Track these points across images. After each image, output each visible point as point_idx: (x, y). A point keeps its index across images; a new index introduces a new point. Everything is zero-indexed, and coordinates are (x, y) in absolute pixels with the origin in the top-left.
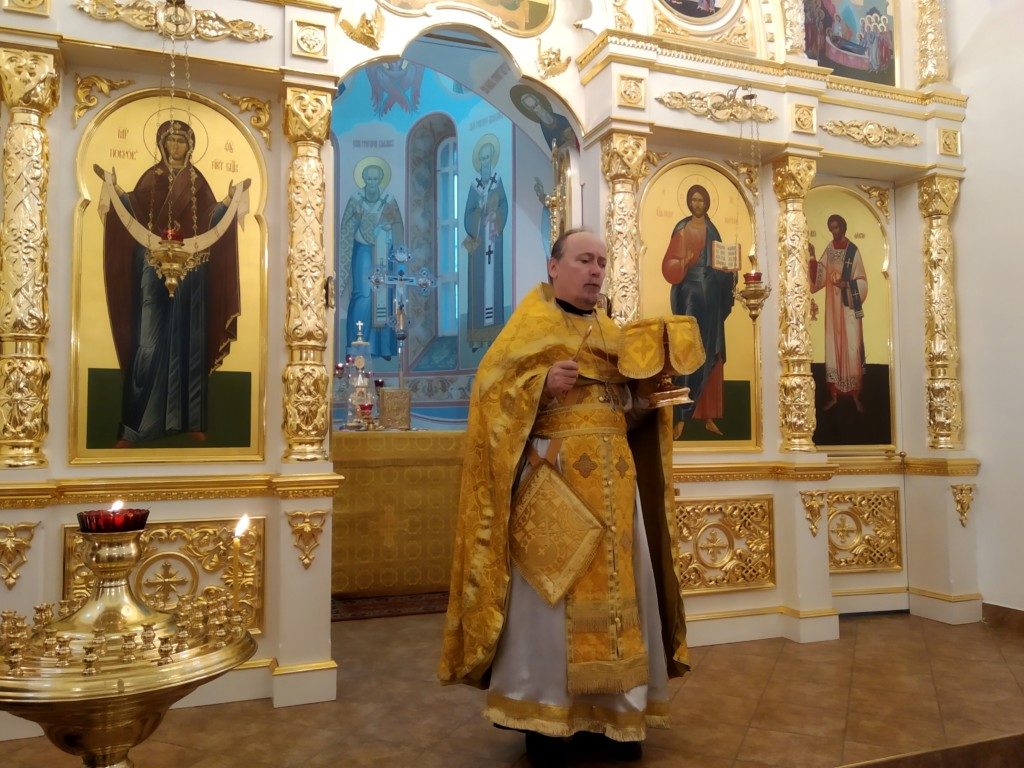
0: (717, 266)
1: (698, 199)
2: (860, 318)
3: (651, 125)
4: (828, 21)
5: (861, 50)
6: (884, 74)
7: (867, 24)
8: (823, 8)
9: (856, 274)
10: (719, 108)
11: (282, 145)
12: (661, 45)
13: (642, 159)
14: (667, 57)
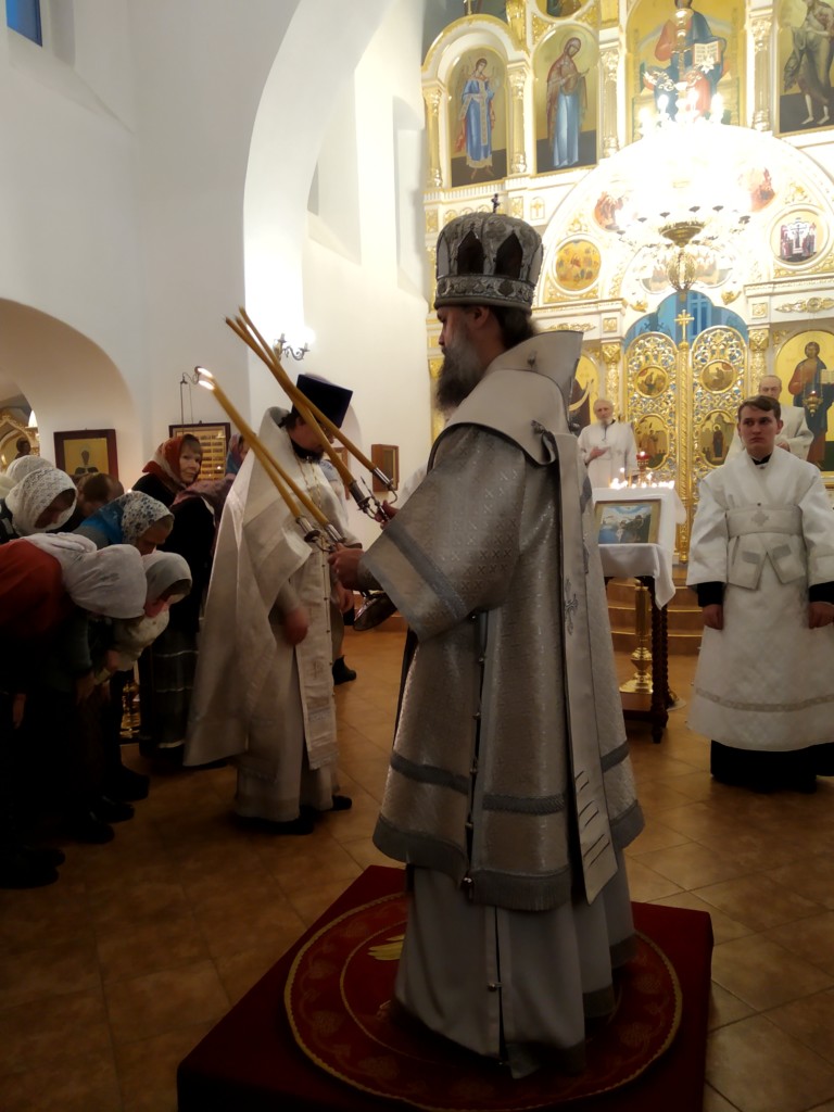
0: (823, 382)
1: (813, 350)
3: (770, 324)
10: (813, 305)
11: (603, 363)
12: (775, 283)
13: (767, 340)
14: (779, 288)
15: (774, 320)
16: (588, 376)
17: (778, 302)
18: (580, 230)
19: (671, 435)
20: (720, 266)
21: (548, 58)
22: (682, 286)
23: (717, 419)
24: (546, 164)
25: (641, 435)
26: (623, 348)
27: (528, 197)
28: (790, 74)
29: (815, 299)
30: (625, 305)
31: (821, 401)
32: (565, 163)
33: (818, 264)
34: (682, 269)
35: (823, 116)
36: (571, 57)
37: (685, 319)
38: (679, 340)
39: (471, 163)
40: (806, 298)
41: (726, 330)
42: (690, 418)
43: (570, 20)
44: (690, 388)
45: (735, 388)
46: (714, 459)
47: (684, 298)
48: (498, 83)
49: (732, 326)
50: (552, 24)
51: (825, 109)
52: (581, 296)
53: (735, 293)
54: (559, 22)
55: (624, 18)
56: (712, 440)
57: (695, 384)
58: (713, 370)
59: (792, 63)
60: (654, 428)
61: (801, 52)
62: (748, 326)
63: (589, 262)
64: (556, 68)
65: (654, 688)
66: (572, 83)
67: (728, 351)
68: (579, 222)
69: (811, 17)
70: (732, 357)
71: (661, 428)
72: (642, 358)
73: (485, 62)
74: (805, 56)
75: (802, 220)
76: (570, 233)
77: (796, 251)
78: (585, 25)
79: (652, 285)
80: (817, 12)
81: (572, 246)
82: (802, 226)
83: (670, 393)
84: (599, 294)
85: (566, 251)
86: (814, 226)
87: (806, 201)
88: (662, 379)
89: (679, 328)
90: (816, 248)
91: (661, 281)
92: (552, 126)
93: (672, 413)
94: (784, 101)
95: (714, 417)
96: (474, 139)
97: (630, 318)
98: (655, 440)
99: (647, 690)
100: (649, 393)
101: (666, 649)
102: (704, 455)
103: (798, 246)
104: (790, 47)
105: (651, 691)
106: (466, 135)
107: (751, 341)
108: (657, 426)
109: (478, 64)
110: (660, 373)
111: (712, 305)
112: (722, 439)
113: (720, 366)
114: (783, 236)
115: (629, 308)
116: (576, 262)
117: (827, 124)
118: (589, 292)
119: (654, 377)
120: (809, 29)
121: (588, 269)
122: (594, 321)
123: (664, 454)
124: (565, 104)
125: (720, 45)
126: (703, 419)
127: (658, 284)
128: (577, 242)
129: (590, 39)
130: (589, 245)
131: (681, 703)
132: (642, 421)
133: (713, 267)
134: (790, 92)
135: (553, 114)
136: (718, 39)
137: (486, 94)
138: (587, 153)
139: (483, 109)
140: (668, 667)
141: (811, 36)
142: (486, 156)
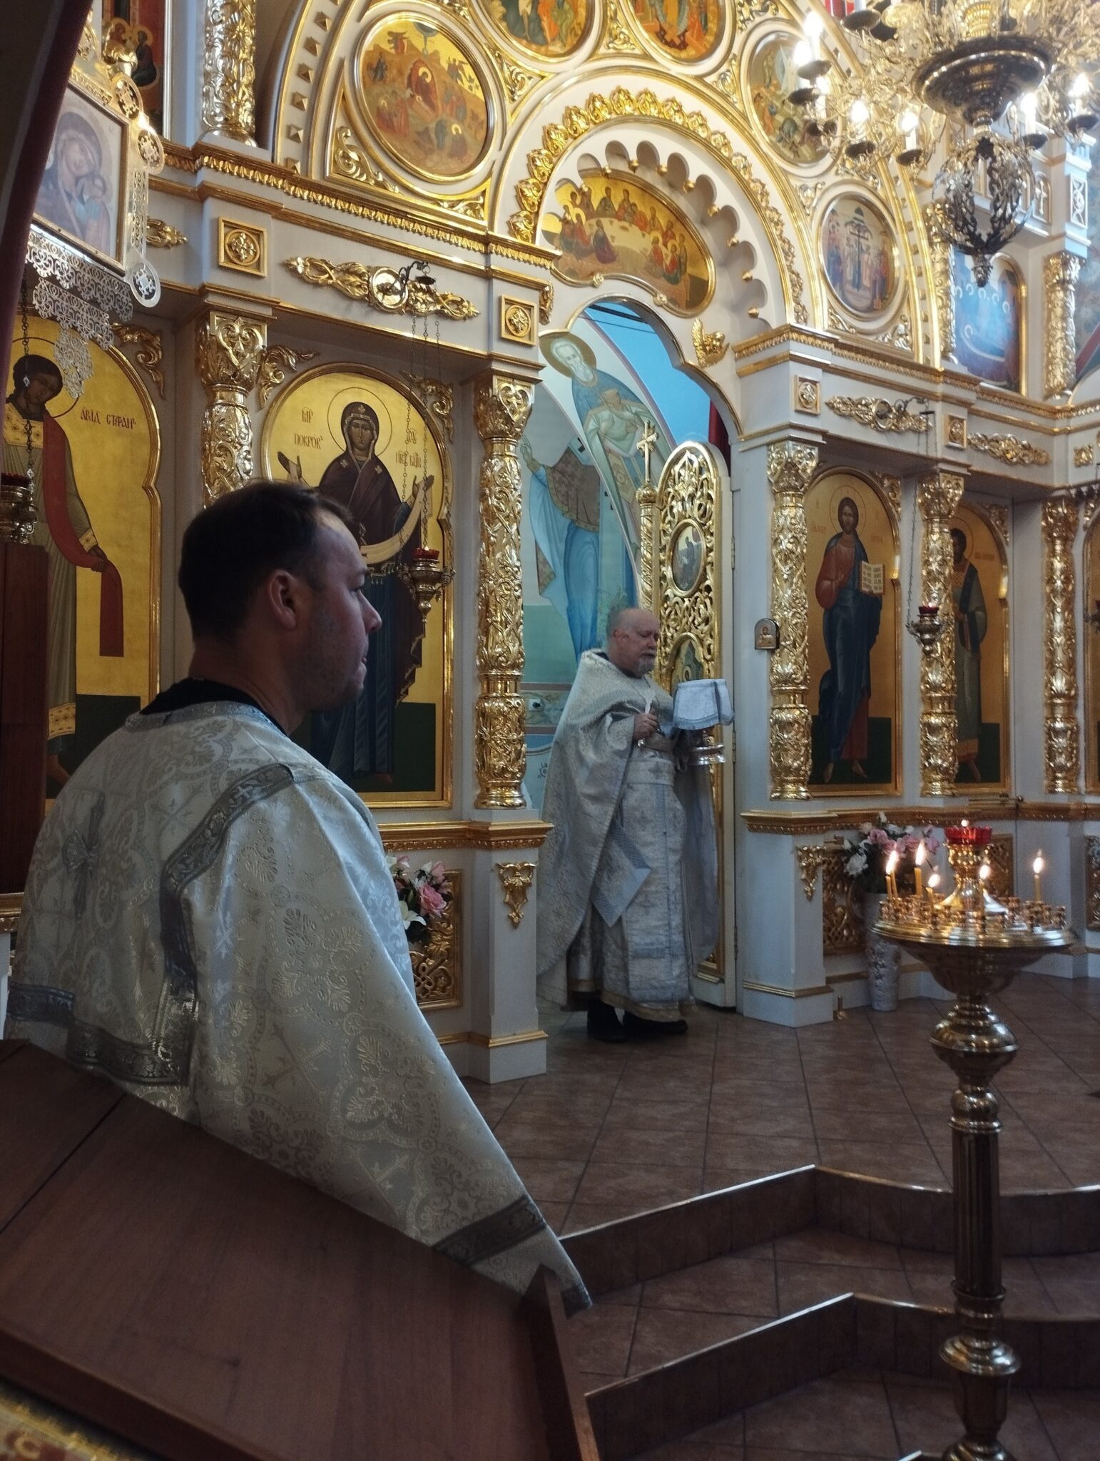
15: (833, 431)
16: (417, 462)
17: (833, 388)
20: (689, 270)
63: (460, 108)
84: (487, 220)
85: (398, 42)
118: (456, 198)
121: (454, 124)
122: (472, 296)
128: (426, 30)
130: (453, 53)
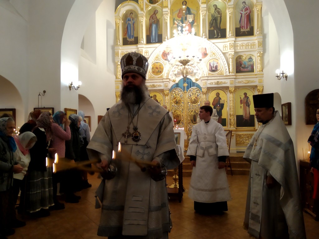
0: (221, 103)
1: (218, 94)
2: (249, 108)
3: (207, 87)
4: (241, 65)
5: (247, 68)
6: (252, 71)
7: (249, 63)
8: (240, 63)
9: (248, 101)
10: (218, 83)
11: (164, 96)
12: (208, 77)
13: (207, 91)
14: (209, 78)
16: (160, 99)
18: (158, 59)
19: (182, 116)
20: (194, 72)
21: (149, 14)
22: (185, 76)
23: (194, 112)
24: (149, 41)
25: (174, 115)
26: (169, 92)
27: (144, 50)
28: (211, 25)
29: (218, 82)
30: (170, 80)
31: (220, 108)
32: (154, 42)
33: (219, 72)
34: (185, 72)
35: (219, 36)
36: (155, 14)
37: (186, 85)
38: (184, 90)
39: (128, 39)
40: (216, 81)
41: (196, 88)
42: (187, 111)
43: (155, 5)
44: (187, 103)
45: (199, 104)
46: (194, 122)
47: (185, 80)
48: (136, 19)
49: (197, 87)
50: (151, 6)
51: (220, 34)
52: (158, 77)
53: (198, 79)
54: (152, 5)
55: (169, 6)
56: (193, 117)
57: (188, 102)
58: (193, 99)
59: (211, 22)
60: (178, 114)
61: (214, 20)
62: (201, 88)
63: (160, 68)
64: (152, 17)
65: (179, 186)
66: (156, 21)
67: (197, 94)
68: (158, 58)
69: (216, 11)
70: (198, 95)
71: (180, 114)
72: (174, 95)
73: (133, 13)
74: (214, 21)
75: (215, 61)
76: (155, 60)
77: (213, 69)
78: (159, 7)
79: (177, 75)
80: (217, 10)
81: (156, 64)
82: (215, 63)
83: (182, 104)
84: (163, 77)
85: (154, 65)
86: (217, 63)
87: (215, 56)
88: (180, 100)
89: (184, 87)
90: (218, 69)
91: (179, 74)
92: (150, 32)
93: (183, 110)
94: (210, 31)
95: (193, 111)
96: (129, 33)
97: (172, 84)
98: (178, 117)
99: (177, 187)
100: (176, 104)
101: (182, 175)
102: (191, 121)
103: (214, 68)
104: (211, 18)
105: (178, 187)
106: (127, 32)
107: (202, 91)
108: (179, 113)
109: (130, 14)
110: (179, 99)
111: (192, 82)
112: (195, 117)
113: (195, 98)
114: (210, 65)
115: (171, 81)
116: (157, 68)
117: (220, 38)
118: (160, 76)
119: (178, 100)
120: (215, 14)
121: (160, 70)
122: (162, 84)
123: (181, 121)
124: (154, 26)
125: (194, 15)
126: (191, 112)
127: (178, 75)
128: (157, 63)
129: (160, 11)
130: (160, 64)
131: (186, 190)
132: (175, 111)
133: (193, 72)
134: (211, 29)
135: (151, 28)
136: (193, 14)
137: (133, 22)
138: (160, 40)
139: (132, 25)
140: (183, 180)
141: (216, 16)
142: (132, 38)
